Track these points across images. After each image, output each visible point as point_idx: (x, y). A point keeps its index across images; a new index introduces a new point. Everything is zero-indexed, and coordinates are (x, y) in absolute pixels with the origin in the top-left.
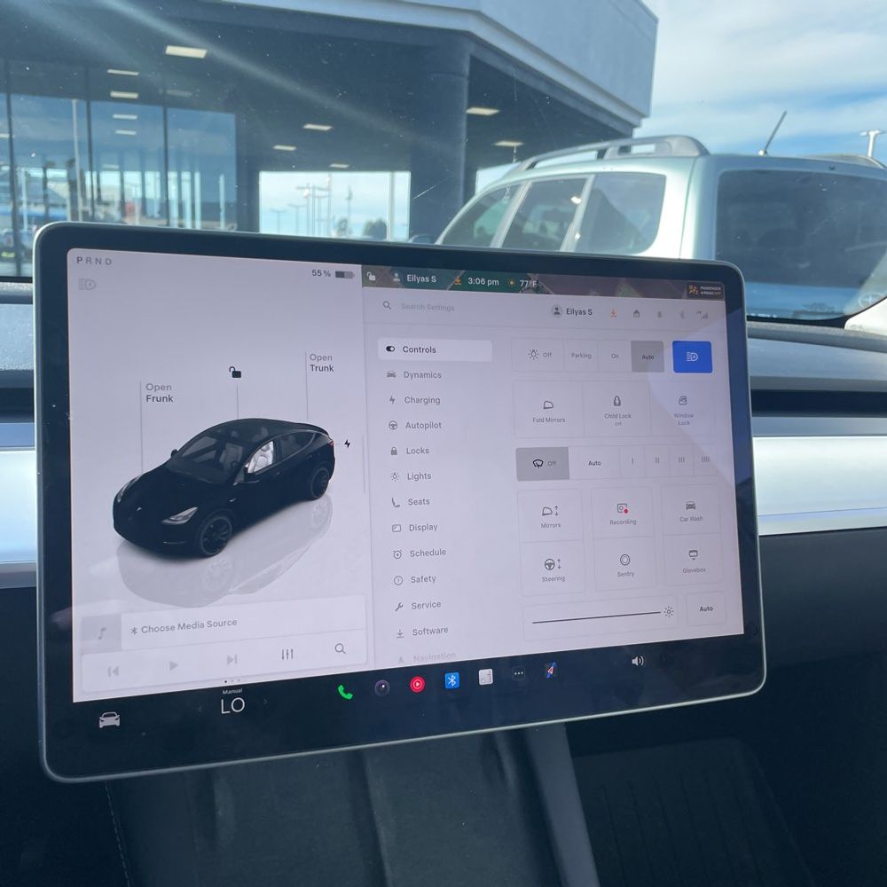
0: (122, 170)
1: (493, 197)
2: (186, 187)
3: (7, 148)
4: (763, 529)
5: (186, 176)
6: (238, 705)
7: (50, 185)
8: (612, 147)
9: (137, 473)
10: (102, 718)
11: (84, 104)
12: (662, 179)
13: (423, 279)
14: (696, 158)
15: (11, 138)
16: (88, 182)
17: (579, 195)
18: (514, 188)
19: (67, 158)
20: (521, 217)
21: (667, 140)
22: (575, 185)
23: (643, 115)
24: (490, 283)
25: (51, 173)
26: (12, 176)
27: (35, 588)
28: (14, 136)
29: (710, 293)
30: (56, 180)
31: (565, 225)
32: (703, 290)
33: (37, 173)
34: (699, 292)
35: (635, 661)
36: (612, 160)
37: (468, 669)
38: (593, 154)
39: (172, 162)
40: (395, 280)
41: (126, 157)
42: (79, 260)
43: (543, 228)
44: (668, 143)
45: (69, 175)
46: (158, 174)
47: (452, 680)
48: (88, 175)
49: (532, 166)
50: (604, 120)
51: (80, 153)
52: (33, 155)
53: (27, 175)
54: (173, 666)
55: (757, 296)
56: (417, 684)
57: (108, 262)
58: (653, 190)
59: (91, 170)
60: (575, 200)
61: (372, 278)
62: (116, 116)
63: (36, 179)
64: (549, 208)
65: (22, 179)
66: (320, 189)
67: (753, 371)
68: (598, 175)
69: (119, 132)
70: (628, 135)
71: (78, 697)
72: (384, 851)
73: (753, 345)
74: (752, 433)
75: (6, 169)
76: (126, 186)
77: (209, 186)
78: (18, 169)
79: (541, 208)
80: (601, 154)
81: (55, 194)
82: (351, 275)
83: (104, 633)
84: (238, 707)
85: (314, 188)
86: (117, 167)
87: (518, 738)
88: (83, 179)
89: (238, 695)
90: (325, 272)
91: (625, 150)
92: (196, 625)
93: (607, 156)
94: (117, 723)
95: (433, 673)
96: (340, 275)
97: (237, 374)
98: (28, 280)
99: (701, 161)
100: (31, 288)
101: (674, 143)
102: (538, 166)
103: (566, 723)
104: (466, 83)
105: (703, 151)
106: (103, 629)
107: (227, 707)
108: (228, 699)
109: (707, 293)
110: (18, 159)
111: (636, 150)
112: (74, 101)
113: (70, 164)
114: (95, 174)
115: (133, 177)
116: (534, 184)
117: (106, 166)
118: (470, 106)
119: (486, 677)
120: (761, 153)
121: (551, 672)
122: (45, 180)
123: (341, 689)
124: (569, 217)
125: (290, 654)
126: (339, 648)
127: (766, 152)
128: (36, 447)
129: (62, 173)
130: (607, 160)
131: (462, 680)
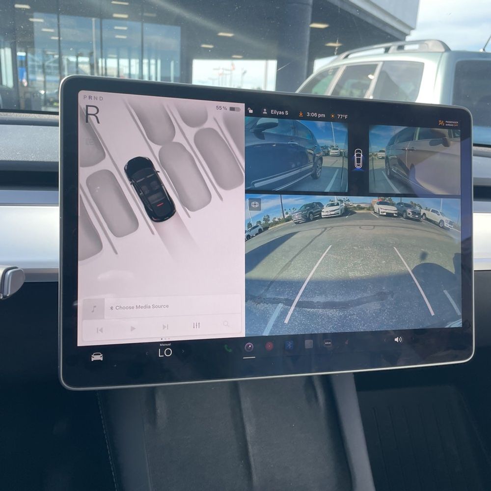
0: (118, 58)
1: (323, 74)
2: (153, 68)
3: (57, 45)
4: (477, 266)
5: (153, 61)
6: (168, 352)
7: (80, 66)
8: (393, 46)
10: (93, 356)
11: (99, 20)
12: (422, 64)
13: (280, 113)
14: (443, 53)
15: (59, 40)
16: (100, 65)
17: (373, 74)
18: (336, 70)
19: (89, 51)
20: (339, 86)
21: (426, 42)
22: (371, 68)
23: (412, 29)
24: (320, 116)
25: (81, 59)
26: (60, 61)
27: (58, 282)
28: (61, 39)
30: (83, 63)
31: (364, 91)
32: (447, 123)
33: (73, 59)
34: (445, 124)
35: (396, 340)
36: (393, 53)
37: (299, 339)
38: (383, 50)
39: (145, 55)
40: (264, 113)
41: (123, 50)
42: (85, 97)
43: (351, 93)
44: (427, 44)
45: (90, 59)
46: (138, 61)
47: (289, 345)
48: (100, 61)
49: (347, 57)
50: (389, 30)
51: (96, 48)
52: (71, 49)
53: (68, 60)
54: (133, 329)
55: (478, 134)
56: (269, 345)
57: (101, 99)
58: (416, 71)
59: (102, 57)
60: (370, 76)
61: (251, 111)
62: (116, 28)
63: (72, 62)
64: (355, 81)
65: (65, 62)
66: (227, 70)
67: (475, 175)
68: (384, 62)
69: (118, 37)
70: (404, 39)
71: (80, 344)
72: (248, 438)
73: (475, 160)
74: (473, 211)
75: (57, 56)
76: (120, 67)
77: (165, 67)
78: (63, 57)
79: (351, 81)
80: (387, 50)
81: (82, 71)
82: (239, 110)
83: (95, 308)
84: (169, 353)
85: (223, 69)
86: (115, 56)
87: (326, 380)
88: (97, 63)
89: (168, 347)
90: (224, 107)
91: (401, 48)
92: (146, 307)
93: (391, 51)
94: (101, 359)
95: (279, 340)
96: (232, 109)
99: (446, 55)
101: (430, 44)
102: (350, 57)
103: (354, 373)
104: (310, 9)
105: (447, 49)
106: (95, 307)
107: (162, 353)
108: (163, 348)
109: (450, 125)
110: (63, 51)
111: (407, 48)
112: (94, 19)
113: (91, 55)
114: (104, 60)
115: (124, 62)
116: (347, 67)
117: (110, 56)
118: (312, 22)
119: (309, 343)
120: (481, 50)
121: (347, 343)
122: (77, 63)
123: (226, 346)
124: (367, 87)
125: (198, 325)
126: (226, 323)
127: (484, 50)
128: (59, 205)
129: (86, 59)
130: (391, 54)
131: (295, 345)
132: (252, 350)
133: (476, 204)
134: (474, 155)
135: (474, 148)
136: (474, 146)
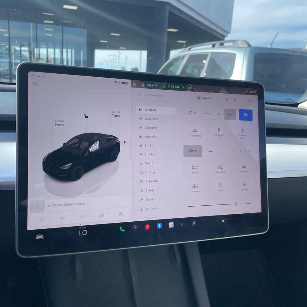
0: (47, 48)
1: (177, 60)
2: (69, 54)
3: (8, 40)
4: (269, 176)
5: (69, 50)
6: (85, 232)
7: (23, 53)
8: (217, 43)
9: (51, 151)
10: (37, 236)
11: (35, 24)
12: (235, 55)
13: (152, 85)
14: (247, 48)
15: (9, 36)
16: (35, 52)
17: (205, 60)
18: (184, 57)
19: (28, 43)
20: (185, 67)
21: (237, 41)
22: (204, 56)
23: (228, 33)
24: (176, 87)
25: (23, 48)
26: (9, 49)
27: (15, 190)
28: (10, 35)
29: (252, 93)
30: (25, 51)
31: (201, 70)
32: (250, 92)
33: (18, 48)
34: (249, 92)
35: (223, 221)
36: (217, 48)
37: (165, 222)
38: (211, 46)
39: (64, 46)
40: (142, 85)
41: (50, 43)
42: (32, 75)
43: (193, 71)
44: (237, 42)
45: (29, 49)
46: (60, 50)
47: (159, 226)
48: (35, 49)
49: (190, 49)
50: (214, 34)
51: (33, 42)
52: (17, 42)
53: (15, 49)
54: (62, 218)
55: (268, 96)
56: (147, 227)
57: (43, 76)
58: (231, 59)
59: (37, 48)
60: (204, 61)
61: (135, 84)
62: (46, 29)
63: (17, 50)
64: (195, 64)
65: (13, 50)
66: (116, 56)
67: (266, 122)
68: (212, 53)
69: (47, 35)
70: (224, 39)
71: (29, 228)
73: (267, 113)
74: (266, 143)
75: (7, 47)
76: (49, 54)
77: (77, 54)
78: (11, 47)
79: (192, 64)
80: (214, 46)
81: (24, 56)
82: (127, 83)
83: (37, 207)
84: (85, 233)
85: (114, 56)
86: (45, 47)
87: (181, 247)
88: (34, 51)
89: (85, 229)
90: (118, 82)
91: (222, 44)
92: (70, 204)
93: (216, 46)
94: (43, 238)
95: (153, 223)
96: (123, 83)
97: (87, 117)
98: (15, 84)
99: (248, 49)
100: (15, 87)
101: (239, 42)
102: (192, 49)
103: (198, 242)
104: (167, 20)
105: (249, 46)
106: (38, 205)
107: (81, 233)
108: (81, 230)
109: (251, 93)
110: (12, 44)
111: (225, 44)
112: (31, 24)
113: (29, 46)
114: (38, 49)
115: (51, 51)
116: (190, 55)
117: (42, 46)
118: (168, 28)
119: (171, 225)
120: (269, 47)
121: (194, 224)
122: (21, 51)
123: (121, 228)
124: (202, 68)
125: (103, 215)
126: (120, 214)
127: (271, 46)
128: (16, 141)
129: (27, 49)
131: (163, 226)
132: (137, 229)
133: (267, 139)
134: (266, 110)
135: (266, 105)
136: (265, 104)
